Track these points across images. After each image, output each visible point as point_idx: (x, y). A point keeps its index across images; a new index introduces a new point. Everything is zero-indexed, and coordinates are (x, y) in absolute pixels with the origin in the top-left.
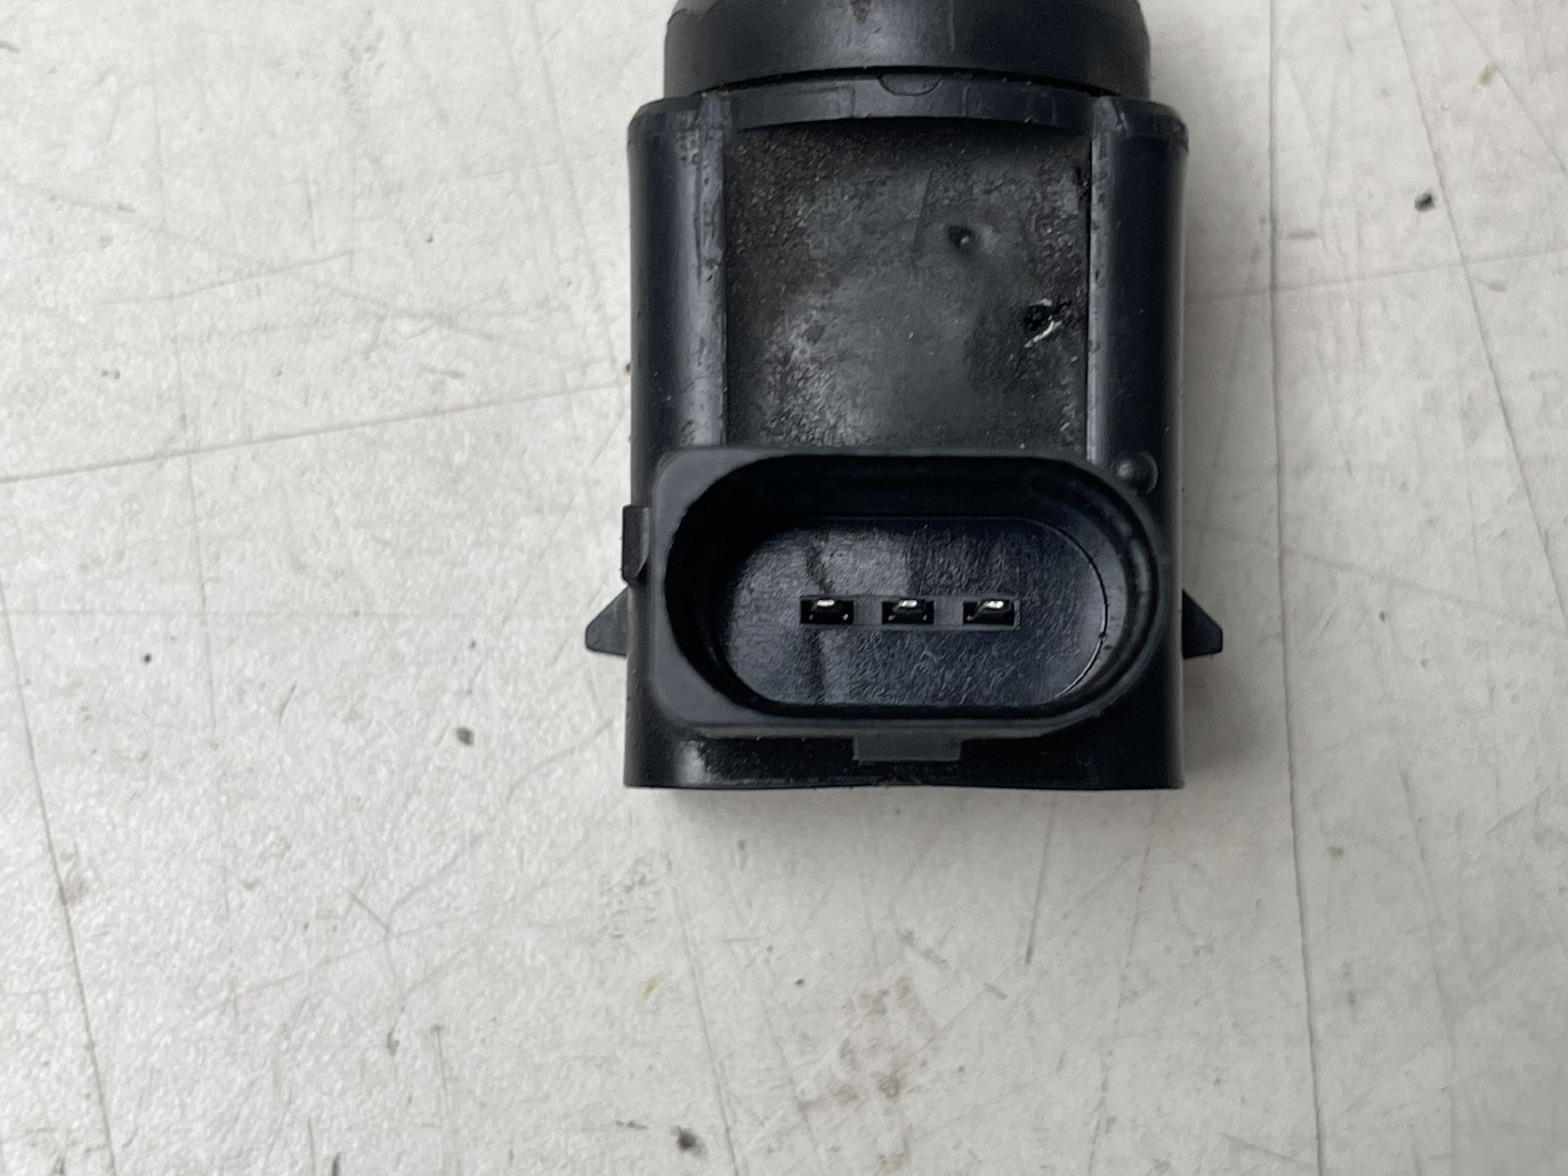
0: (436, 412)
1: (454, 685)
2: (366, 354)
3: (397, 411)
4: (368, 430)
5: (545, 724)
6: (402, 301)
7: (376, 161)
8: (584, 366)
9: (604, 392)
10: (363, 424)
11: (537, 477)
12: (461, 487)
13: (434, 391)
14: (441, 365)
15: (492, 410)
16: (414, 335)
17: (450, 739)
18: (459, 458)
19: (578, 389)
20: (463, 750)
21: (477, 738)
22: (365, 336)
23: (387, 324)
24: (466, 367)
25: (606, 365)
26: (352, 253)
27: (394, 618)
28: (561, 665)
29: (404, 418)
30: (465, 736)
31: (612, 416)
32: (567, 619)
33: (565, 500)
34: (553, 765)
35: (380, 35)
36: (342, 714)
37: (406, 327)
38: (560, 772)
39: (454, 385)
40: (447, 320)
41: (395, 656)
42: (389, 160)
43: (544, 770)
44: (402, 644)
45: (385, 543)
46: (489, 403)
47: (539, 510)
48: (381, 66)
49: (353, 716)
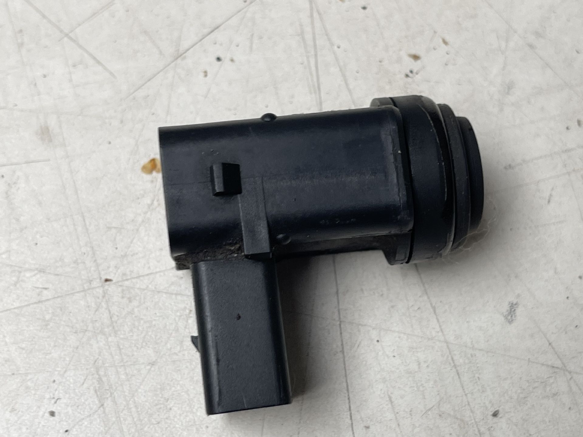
0: (40, 302)
1: (47, 396)
2: (15, 285)
3: (26, 303)
4: (16, 310)
5: (80, 407)
6: (27, 266)
7: (18, 220)
8: (90, 282)
9: (98, 290)
10: (15, 308)
11: (75, 321)
12: (49, 327)
13: (39, 295)
14: (41, 286)
15: (59, 299)
16: (31, 277)
17: (47, 415)
18: (48, 317)
19: (89, 289)
20: (52, 418)
21: (56, 414)
22: (14, 279)
23: (22, 274)
24: (50, 286)
25: (98, 280)
26: (10, 251)
27: (27, 374)
28: (85, 385)
29: (29, 305)
30: (52, 414)
31: (101, 297)
32: (87, 369)
33: (85, 328)
34: (83, 421)
35: (18, 178)
36: (9, 409)
37: (28, 274)
38: (86, 423)
39: (45, 292)
40: (42, 271)
41: (27, 388)
42: (22, 218)
43: (80, 423)
44: (29, 383)
45: (23, 349)
46: (58, 297)
47: (76, 332)
48: (19, 188)
49: (13, 410)
